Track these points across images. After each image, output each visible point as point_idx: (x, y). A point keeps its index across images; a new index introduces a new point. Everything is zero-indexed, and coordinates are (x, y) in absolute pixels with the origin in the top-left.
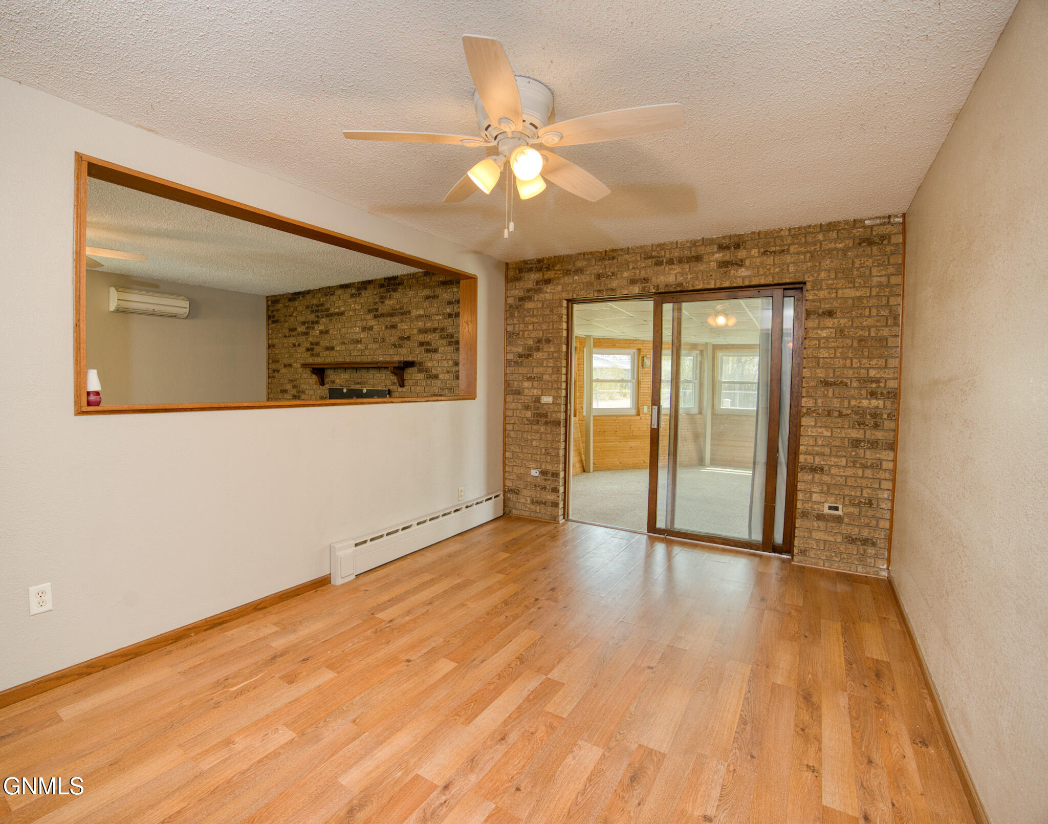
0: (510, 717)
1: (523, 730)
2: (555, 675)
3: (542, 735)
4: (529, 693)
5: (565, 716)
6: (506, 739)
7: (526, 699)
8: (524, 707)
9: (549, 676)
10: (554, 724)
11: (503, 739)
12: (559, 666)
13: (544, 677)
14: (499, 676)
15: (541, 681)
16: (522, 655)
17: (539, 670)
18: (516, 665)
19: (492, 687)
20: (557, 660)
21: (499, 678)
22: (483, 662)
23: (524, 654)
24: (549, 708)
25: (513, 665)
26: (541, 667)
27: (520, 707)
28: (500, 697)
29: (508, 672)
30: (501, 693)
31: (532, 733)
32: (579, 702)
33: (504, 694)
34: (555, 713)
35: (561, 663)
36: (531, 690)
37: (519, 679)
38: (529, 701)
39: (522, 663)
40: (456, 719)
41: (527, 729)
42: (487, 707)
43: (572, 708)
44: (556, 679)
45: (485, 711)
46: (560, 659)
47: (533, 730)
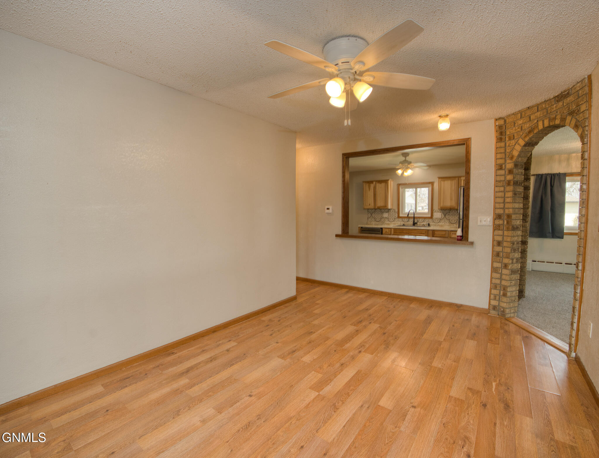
0: (340, 373)
1: (333, 367)
2: (314, 394)
3: (325, 365)
4: (330, 384)
5: (313, 372)
6: (341, 365)
7: (332, 381)
8: (333, 377)
9: (317, 393)
10: (319, 369)
11: (342, 365)
12: (309, 401)
13: (320, 393)
14: (348, 395)
15: (323, 390)
16: (335, 412)
17: (323, 398)
18: (338, 403)
19: (352, 388)
20: (310, 405)
21: (348, 394)
22: (362, 406)
23: (333, 413)
24: (320, 376)
25: (341, 403)
26: (322, 401)
27: (335, 377)
28: (346, 382)
29: (343, 397)
30: (346, 384)
31: (329, 366)
32: (304, 378)
33: (344, 384)
34: (317, 373)
35: (308, 403)
36: (329, 385)
37: (336, 392)
38: (330, 379)
39: (334, 405)
40: (366, 372)
41: (331, 368)
42: (352, 377)
43: (309, 375)
44: (314, 391)
45: (352, 376)
46: (307, 407)
47: (329, 367)
